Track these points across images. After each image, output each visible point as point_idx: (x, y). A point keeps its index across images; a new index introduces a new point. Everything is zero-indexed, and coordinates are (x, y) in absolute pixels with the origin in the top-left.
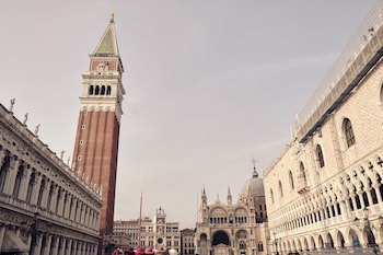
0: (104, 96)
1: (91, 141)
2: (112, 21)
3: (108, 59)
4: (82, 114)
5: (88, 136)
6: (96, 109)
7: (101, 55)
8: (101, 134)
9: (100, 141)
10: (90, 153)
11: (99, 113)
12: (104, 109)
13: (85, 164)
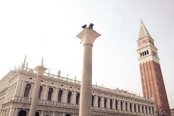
0: (147, 55)
1: (147, 76)
2: (142, 22)
3: (144, 39)
4: (140, 65)
5: (145, 74)
6: (145, 62)
7: (140, 39)
8: (150, 72)
9: (150, 75)
10: (148, 81)
11: (146, 63)
12: (148, 61)
13: (147, 86)
